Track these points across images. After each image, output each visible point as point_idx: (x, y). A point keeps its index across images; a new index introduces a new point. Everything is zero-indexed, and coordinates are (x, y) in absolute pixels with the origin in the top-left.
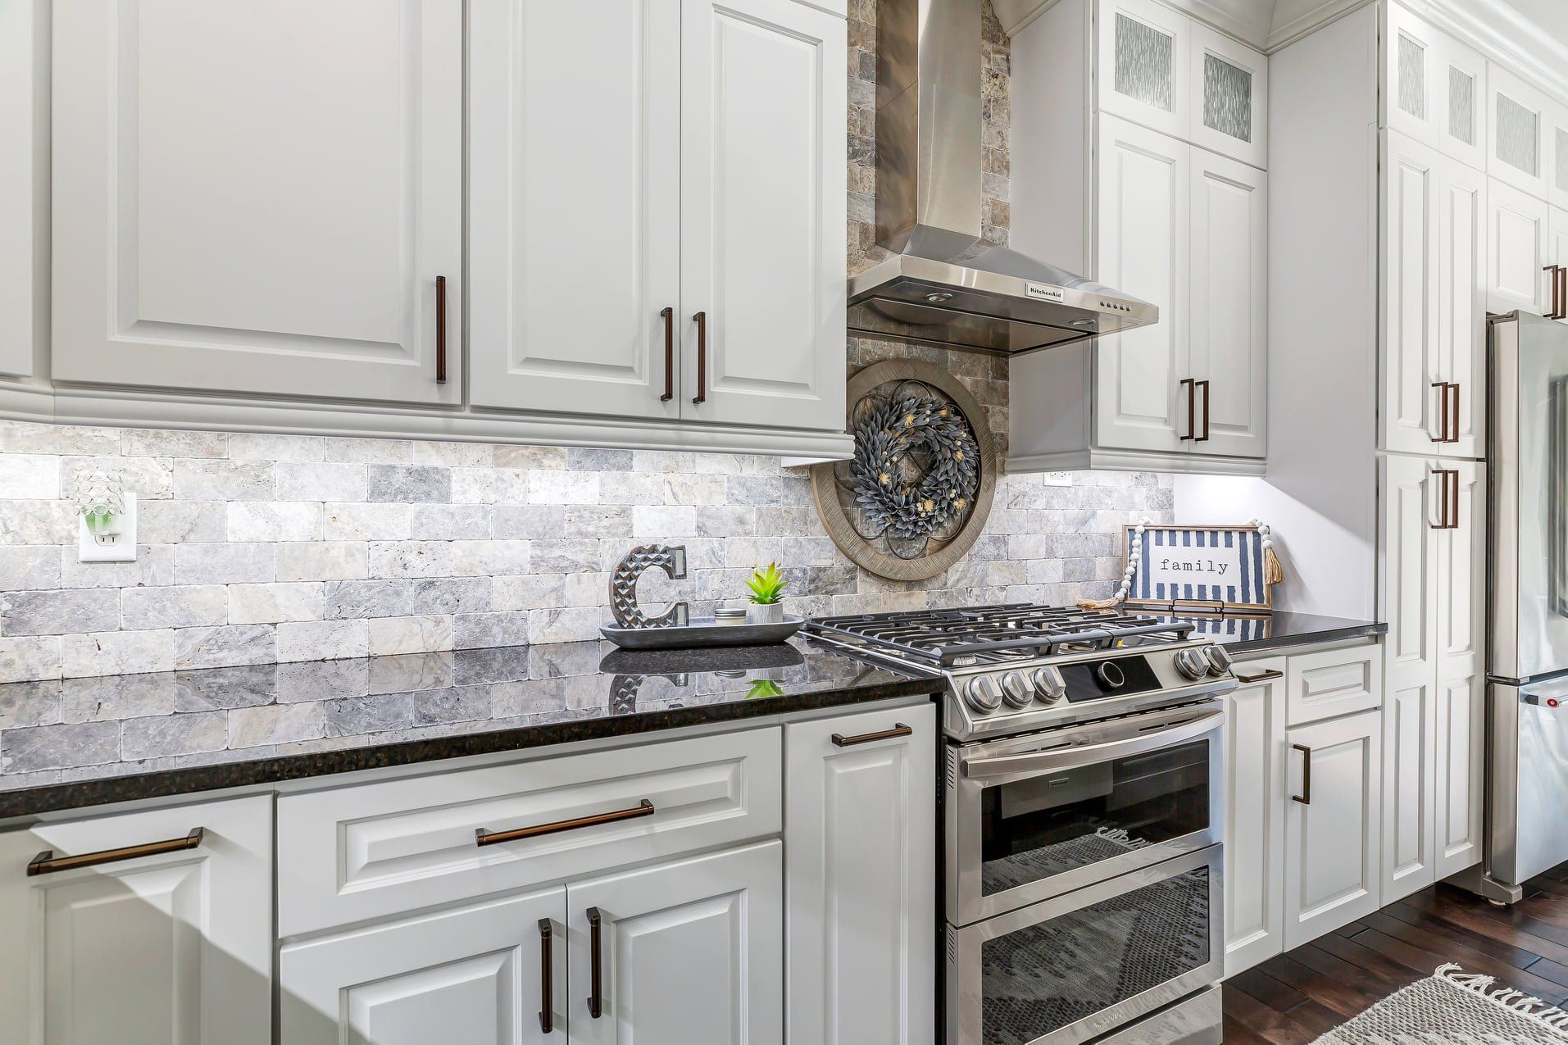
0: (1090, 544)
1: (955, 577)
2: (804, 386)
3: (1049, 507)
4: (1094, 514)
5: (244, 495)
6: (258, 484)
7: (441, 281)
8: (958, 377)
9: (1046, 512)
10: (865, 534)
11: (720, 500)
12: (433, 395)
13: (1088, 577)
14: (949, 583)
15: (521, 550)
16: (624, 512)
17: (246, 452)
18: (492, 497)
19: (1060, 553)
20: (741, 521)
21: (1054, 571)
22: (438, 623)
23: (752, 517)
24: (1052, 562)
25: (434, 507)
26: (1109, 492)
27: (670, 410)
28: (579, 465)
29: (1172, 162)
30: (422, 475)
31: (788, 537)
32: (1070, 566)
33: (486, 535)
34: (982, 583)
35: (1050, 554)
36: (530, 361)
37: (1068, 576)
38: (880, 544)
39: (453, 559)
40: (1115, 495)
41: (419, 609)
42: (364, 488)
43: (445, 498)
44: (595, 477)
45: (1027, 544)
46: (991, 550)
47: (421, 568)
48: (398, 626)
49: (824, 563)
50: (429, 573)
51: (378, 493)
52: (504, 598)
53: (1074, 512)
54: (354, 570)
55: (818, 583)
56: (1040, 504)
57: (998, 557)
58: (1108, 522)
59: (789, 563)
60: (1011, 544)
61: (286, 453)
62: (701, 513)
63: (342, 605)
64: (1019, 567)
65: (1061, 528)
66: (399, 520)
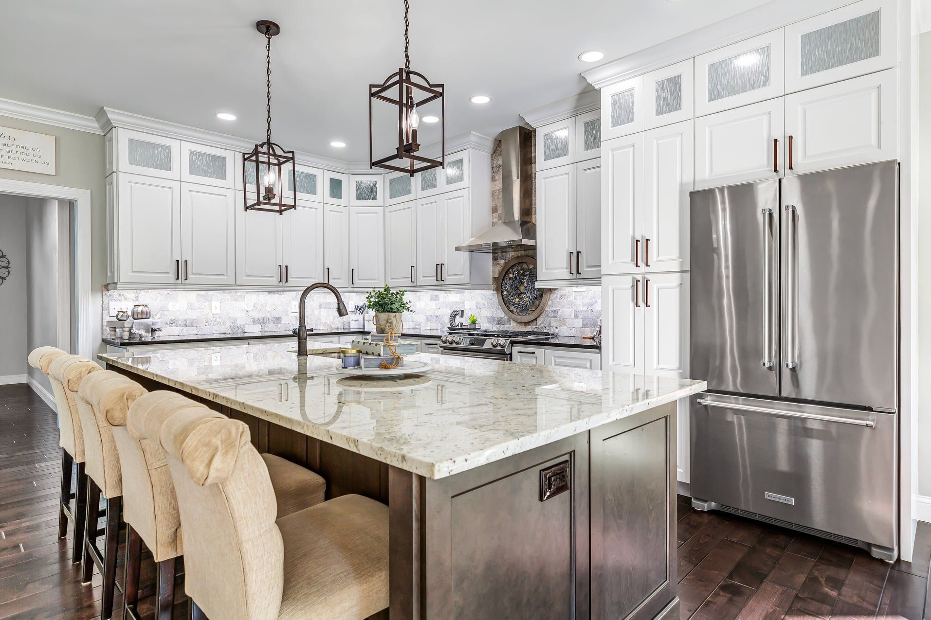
1: (540, 322)
3: (575, 299)
4: (596, 302)
9: (574, 301)
14: (538, 325)
15: (448, 311)
16: (463, 303)
17: (418, 293)
18: (445, 300)
19: (581, 316)
20: (484, 305)
21: (579, 323)
23: (486, 304)
24: (577, 320)
28: (456, 293)
30: (436, 296)
32: (585, 322)
33: (444, 308)
34: (549, 325)
35: (576, 316)
37: (585, 325)
39: (440, 312)
41: (436, 321)
42: (429, 299)
43: (439, 300)
44: (459, 295)
45: (566, 312)
46: (552, 314)
47: (436, 314)
48: (433, 324)
49: (503, 316)
50: (438, 315)
51: (431, 300)
52: (446, 320)
53: (586, 301)
54: (429, 314)
55: (501, 321)
56: (572, 298)
57: (555, 317)
59: (494, 316)
60: (560, 313)
61: (422, 293)
62: (476, 303)
63: (428, 320)
64: (563, 322)
65: (581, 307)
66: (433, 304)
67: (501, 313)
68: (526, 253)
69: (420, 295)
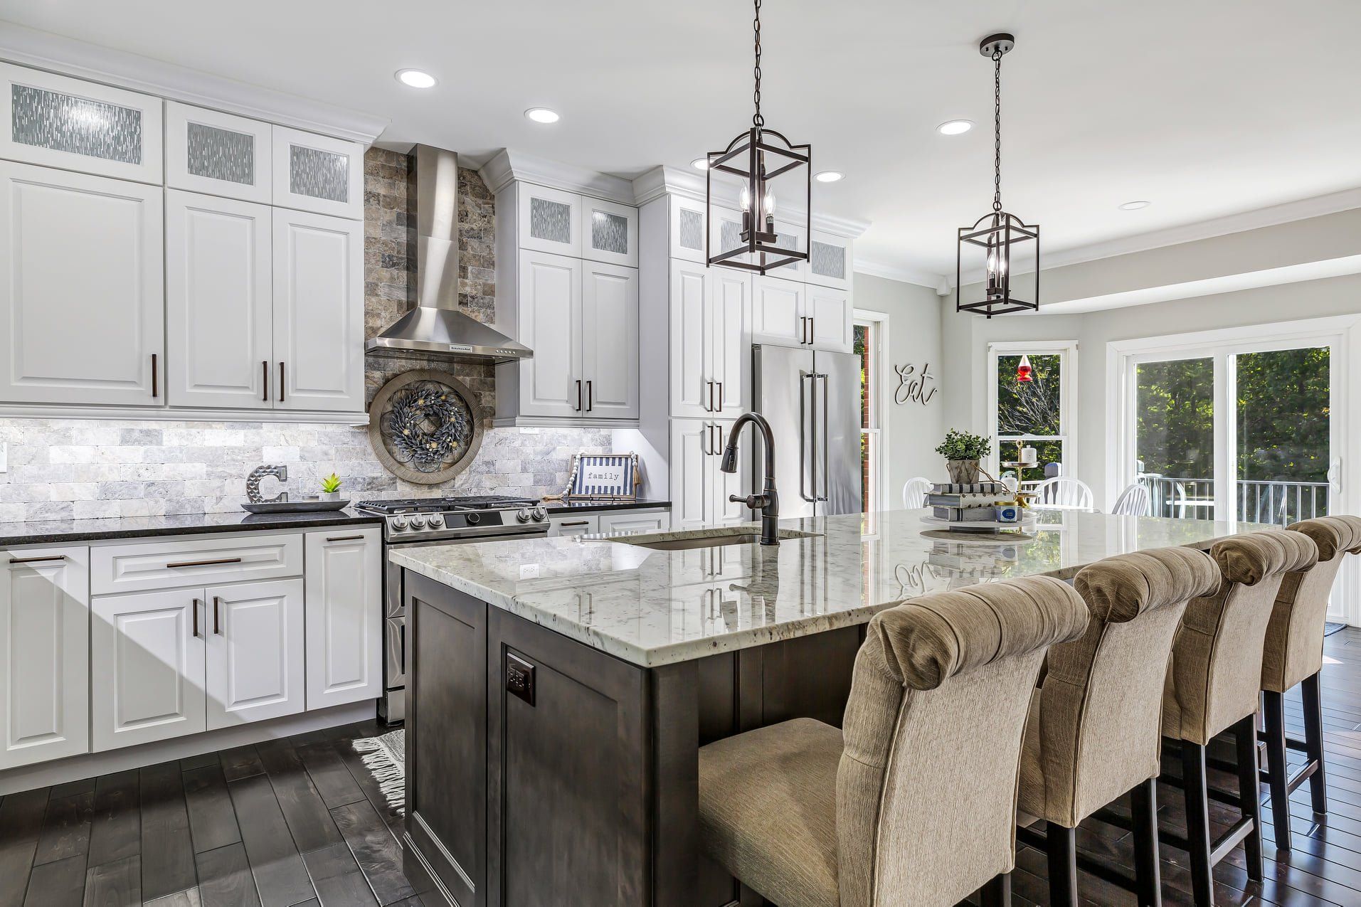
0: (552, 465)
1: (462, 482)
2: (341, 392)
3: (523, 444)
4: (554, 449)
5: (59, 443)
6: (65, 438)
7: (154, 356)
8: (460, 378)
9: (521, 448)
10: (402, 460)
11: (313, 444)
12: (152, 401)
13: (551, 482)
14: (456, 486)
15: (201, 468)
16: (258, 449)
17: (59, 424)
18: (185, 443)
19: (531, 470)
20: (326, 454)
21: (528, 480)
22: (156, 502)
23: (332, 452)
24: (525, 475)
25: (154, 447)
26: (565, 437)
27: (268, 405)
28: (233, 428)
29: (570, 269)
30: (148, 433)
31: (354, 461)
32: (538, 477)
33: (181, 461)
34: (478, 485)
35: (524, 470)
36: (197, 386)
37: (536, 482)
38: (410, 465)
39: (163, 473)
40: (569, 438)
41: (146, 495)
42: (118, 440)
43: (160, 443)
44: (242, 432)
45: (508, 464)
46: (484, 468)
47: (147, 476)
48: (135, 504)
49: (375, 475)
50: (152, 479)
51: (124, 441)
52: (191, 491)
53: (540, 448)
54: (114, 477)
55: (372, 484)
56: (517, 444)
57: (488, 472)
58: (562, 453)
59: (355, 474)
60: (498, 465)
61: (78, 424)
62: (302, 449)
63: (107, 493)
64: (503, 477)
65: (532, 457)
66: (136, 454)
67: (374, 469)
68: (433, 365)
69: (68, 429)
